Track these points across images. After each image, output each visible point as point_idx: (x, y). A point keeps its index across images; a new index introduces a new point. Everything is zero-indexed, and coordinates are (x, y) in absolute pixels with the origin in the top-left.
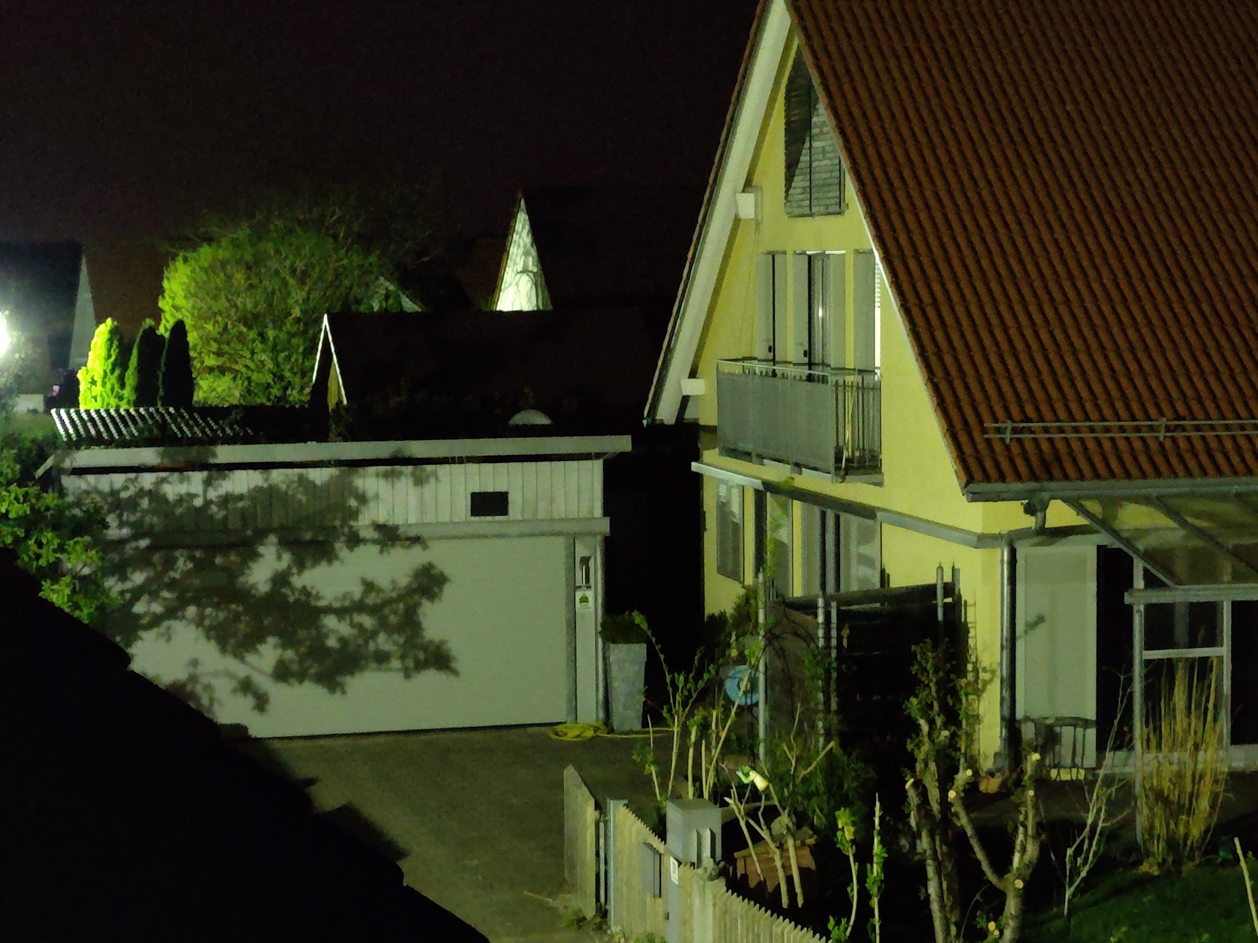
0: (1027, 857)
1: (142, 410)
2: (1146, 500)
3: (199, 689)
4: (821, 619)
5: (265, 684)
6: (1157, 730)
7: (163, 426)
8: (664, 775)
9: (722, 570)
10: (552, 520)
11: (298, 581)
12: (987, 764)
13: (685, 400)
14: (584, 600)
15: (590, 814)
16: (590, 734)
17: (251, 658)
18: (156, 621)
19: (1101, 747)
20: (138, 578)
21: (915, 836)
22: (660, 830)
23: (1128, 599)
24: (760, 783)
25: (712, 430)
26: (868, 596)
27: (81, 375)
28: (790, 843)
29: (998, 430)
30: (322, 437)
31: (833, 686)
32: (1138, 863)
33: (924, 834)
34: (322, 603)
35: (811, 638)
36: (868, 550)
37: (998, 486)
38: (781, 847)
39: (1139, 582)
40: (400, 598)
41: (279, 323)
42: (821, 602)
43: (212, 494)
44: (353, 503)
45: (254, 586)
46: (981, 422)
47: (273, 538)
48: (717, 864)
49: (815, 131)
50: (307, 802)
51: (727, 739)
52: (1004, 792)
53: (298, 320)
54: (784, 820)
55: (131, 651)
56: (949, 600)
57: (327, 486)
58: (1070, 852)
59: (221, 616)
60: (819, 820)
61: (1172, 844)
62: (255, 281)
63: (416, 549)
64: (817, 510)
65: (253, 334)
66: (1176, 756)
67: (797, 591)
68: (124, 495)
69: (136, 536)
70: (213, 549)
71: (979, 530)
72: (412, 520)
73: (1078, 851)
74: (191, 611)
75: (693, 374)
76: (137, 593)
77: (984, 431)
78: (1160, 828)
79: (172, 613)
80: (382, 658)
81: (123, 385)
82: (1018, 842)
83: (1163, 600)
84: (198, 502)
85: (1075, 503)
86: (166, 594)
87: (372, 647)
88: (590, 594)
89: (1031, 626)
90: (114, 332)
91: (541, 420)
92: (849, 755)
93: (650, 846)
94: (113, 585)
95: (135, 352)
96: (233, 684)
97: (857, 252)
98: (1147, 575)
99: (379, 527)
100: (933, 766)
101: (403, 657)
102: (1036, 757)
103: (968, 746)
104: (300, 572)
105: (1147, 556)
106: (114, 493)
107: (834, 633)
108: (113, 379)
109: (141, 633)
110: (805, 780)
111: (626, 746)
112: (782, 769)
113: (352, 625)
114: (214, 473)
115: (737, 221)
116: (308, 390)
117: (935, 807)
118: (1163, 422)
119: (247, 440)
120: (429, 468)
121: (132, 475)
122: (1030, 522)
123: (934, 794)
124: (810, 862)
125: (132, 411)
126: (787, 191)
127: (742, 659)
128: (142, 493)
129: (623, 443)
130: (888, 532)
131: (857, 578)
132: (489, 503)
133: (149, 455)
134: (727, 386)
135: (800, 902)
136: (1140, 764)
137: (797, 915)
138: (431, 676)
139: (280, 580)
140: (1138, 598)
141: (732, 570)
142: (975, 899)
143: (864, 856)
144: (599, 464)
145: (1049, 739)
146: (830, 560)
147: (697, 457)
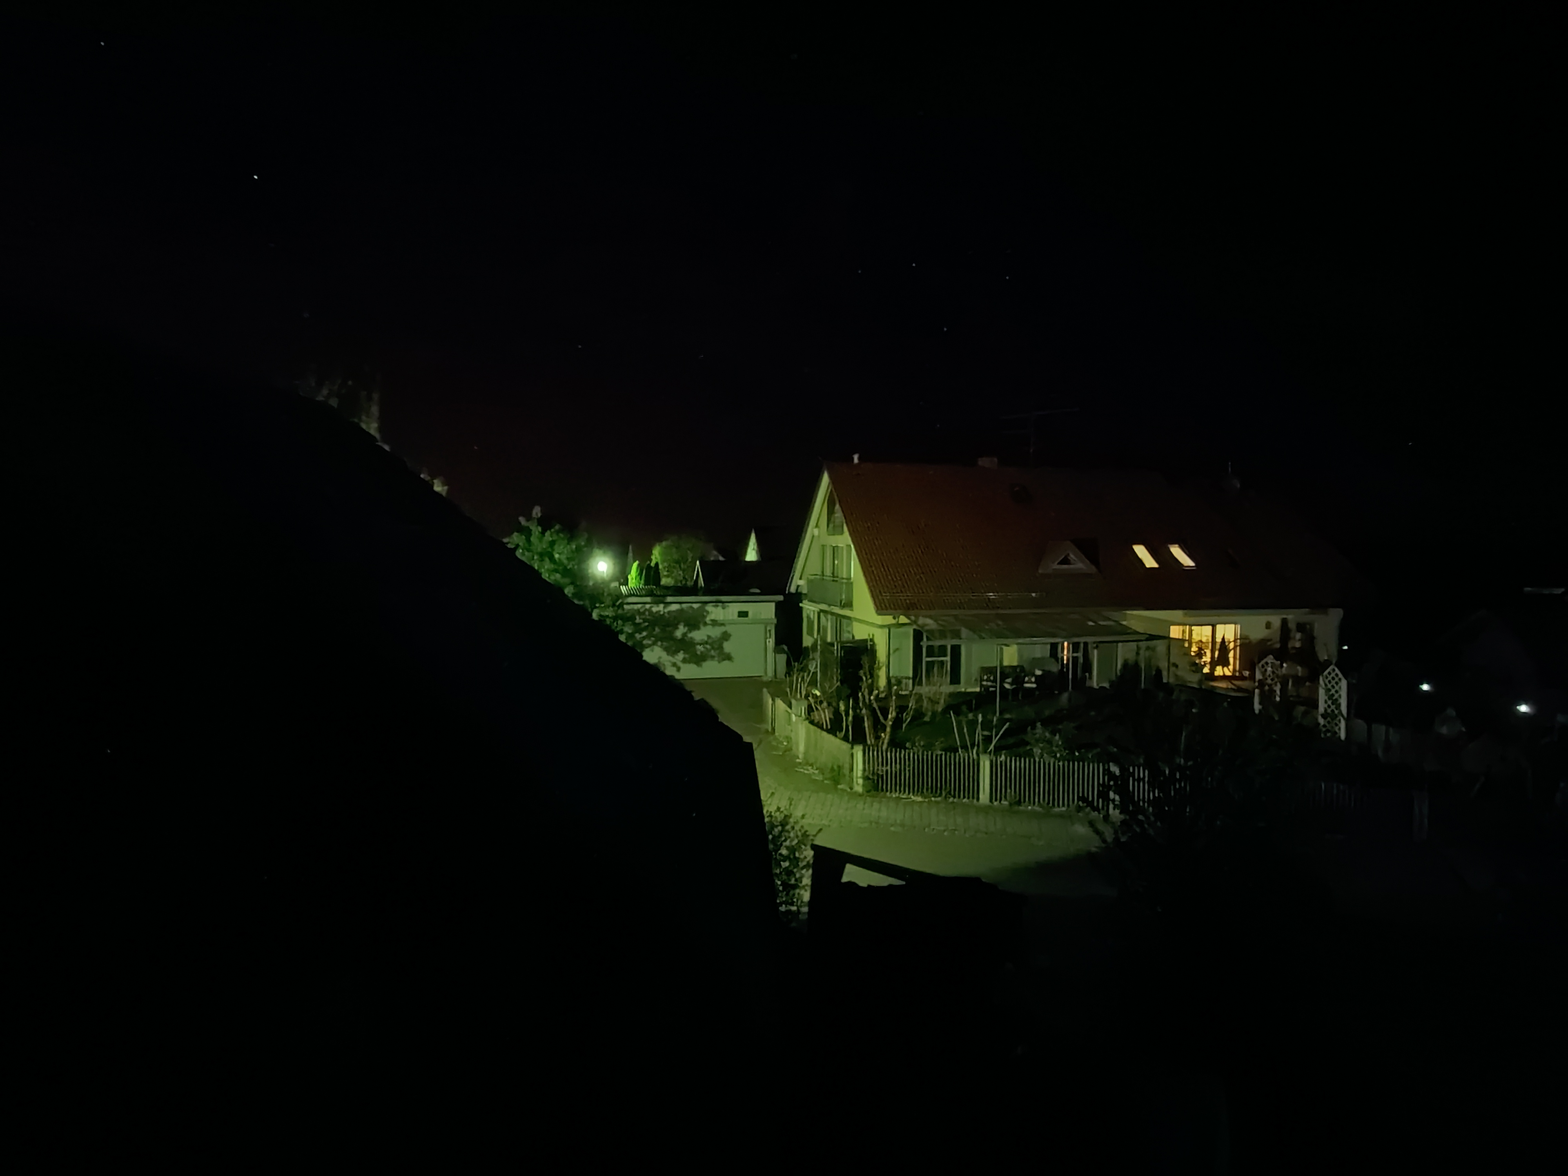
0: (893, 716)
2: (927, 616)
3: (661, 665)
4: (836, 648)
5: (680, 664)
6: (929, 680)
8: (791, 691)
9: (808, 634)
10: (761, 619)
11: (690, 635)
12: (882, 689)
13: (798, 586)
14: (769, 642)
15: (770, 701)
16: (770, 679)
17: (676, 657)
18: (649, 646)
19: (914, 685)
20: (644, 634)
21: (861, 710)
22: (790, 706)
23: (921, 643)
24: (818, 693)
25: (805, 594)
26: (849, 642)
28: (826, 711)
29: (886, 595)
30: (696, 595)
31: (839, 667)
32: (924, 718)
33: (864, 709)
34: (696, 642)
35: (833, 653)
36: (849, 629)
37: (886, 611)
38: (824, 712)
39: (925, 639)
40: (718, 640)
41: (684, 563)
42: (836, 643)
43: (666, 611)
44: (705, 614)
45: (677, 637)
46: (881, 593)
47: (682, 624)
48: (806, 716)
49: (835, 511)
50: (692, 697)
51: (809, 681)
52: (886, 698)
53: (690, 562)
54: (825, 705)
55: (643, 654)
56: (872, 643)
57: (698, 609)
59: (668, 644)
60: (834, 704)
61: (933, 712)
62: (678, 551)
63: (723, 627)
64: (834, 618)
65: (677, 566)
66: (934, 688)
67: (829, 640)
68: (641, 611)
69: (644, 622)
70: (665, 626)
71: (880, 624)
72: (722, 618)
73: (907, 714)
74: (659, 643)
75: (801, 579)
76: (644, 638)
77: (882, 595)
79: (654, 643)
80: (713, 657)
82: (890, 712)
83: (931, 644)
84: (662, 613)
85: (908, 617)
86: (652, 638)
87: (710, 654)
88: (771, 640)
89: (894, 651)
90: (639, 565)
91: (758, 591)
92: (843, 686)
93: (787, 711)
94: (638, 636)
96: (671, 664)
97: (847, 545)
98: (927, 637)
99: (712, 620)
100: (866, 690)
101: (718, 657)
102: (895, 687)
103: (877, 684)
104: (690, 632)
105: (927, 631)
106: (638, 610)
107: (839, 652)
109: (645, 649)
110: (831, 693)
111: (781, 683)
112: (824, 690)
113: (704, 647)
114: (666, 605)
115: (813, 536)
116: (693, 582)
117: (867, 701)
118: (932, 594)
119: (675, 596)
120: (727, 604)
121: (643, 605)
122: (894, 622)
123: (867, 697)
124: (832, 717)
126: (827, 528)
127: (813, 659)
128: (646, 610)
129: (781, 598)
130: (855, 624)
131: (846, 636)
132: (743, 614)
133: (648, 599)
134: (810, 582)
135: (829, 727)
136: (925, 690)
137: (828, 731)
138: (726, 662)
139: (685, 635)
140: (924, 643)
141: (811, 635)
142: (878, 727)
143: (847, 714)
144: (773, 605)
145: (899, 682)
146: (838, 631)
147: (801, 602)
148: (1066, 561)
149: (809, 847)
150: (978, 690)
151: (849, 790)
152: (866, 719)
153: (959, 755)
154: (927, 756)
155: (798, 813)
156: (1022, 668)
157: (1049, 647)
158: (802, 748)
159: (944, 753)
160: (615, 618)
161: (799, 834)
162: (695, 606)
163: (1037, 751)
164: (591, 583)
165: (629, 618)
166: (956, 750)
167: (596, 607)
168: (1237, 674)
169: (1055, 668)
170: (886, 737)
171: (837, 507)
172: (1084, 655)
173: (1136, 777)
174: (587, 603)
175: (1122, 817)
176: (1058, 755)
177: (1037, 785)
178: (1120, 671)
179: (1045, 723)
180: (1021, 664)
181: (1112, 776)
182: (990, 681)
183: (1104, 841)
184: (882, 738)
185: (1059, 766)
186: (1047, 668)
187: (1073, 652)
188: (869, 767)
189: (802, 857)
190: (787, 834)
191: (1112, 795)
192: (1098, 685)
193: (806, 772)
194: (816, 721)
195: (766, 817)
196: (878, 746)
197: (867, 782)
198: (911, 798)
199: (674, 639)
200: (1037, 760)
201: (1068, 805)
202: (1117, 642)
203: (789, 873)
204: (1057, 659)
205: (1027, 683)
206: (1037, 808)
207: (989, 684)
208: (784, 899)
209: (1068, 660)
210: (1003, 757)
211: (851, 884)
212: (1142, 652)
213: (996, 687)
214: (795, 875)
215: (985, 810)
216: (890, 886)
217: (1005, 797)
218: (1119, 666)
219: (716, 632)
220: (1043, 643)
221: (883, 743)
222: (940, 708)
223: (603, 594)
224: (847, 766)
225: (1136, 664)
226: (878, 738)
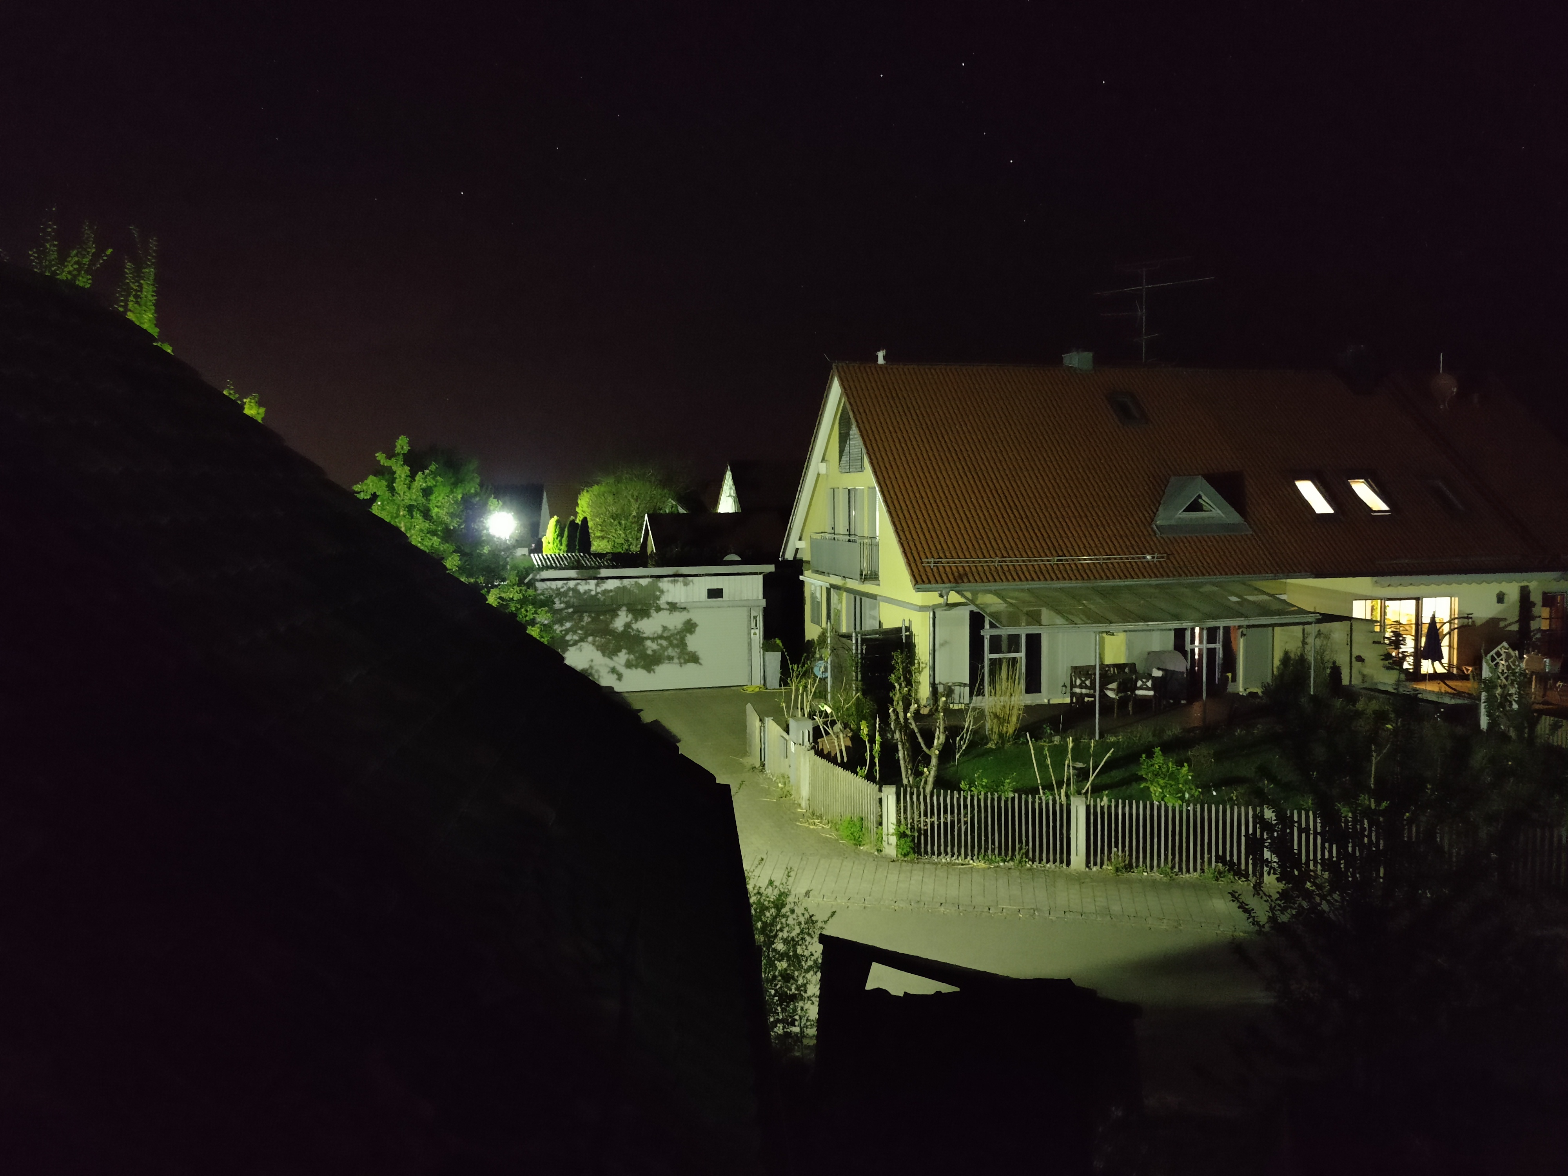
0: (940, 741)
1: (569, 554)
2: (990, 592)
3: (593, 672)
4: (854, 641)
5: (622, 669)
6: (994, 688)
7: (578, 561)
8: (788, 707)
9: (813, 621)
10: (741, 600)
12: (923, 702)
13: (797, 549)
14: (755, 634)
15: (758, 723)
16: (757, 690)
17: (615, 658)
18: (575, 643)
19: (971, 695)
20: (568, 625)
21: (893, 732)
22: (787, 730)
23: (982, 633)
24: (829, 710)
25: (808, 562)
26: (875, 632)
27: (543, 540)
28: (841, 735)
29: (928, 563)
30: (645, 565)
31: (859, 670)
32: (987, 743)
33: (897, 731)
34: (644, 635)
35: (850, 649)
36: (873, 613)
37: (928, 586)
38: (838, 737)
39: (987, 626)
40: (678, 633)
41: (627, 519)
42: (854, 635)
43: (599, 590)
44: (658, 593)
45: (617, 628)
46: (921, 559)
47: (624, 608)
48: (811, 744)
49: (851, 437)
50: (639, 718)
51: (815, 692)
52: (931, 714)
53: (635, 517)
54: (838, 726)
55: (564, 655)
56: (907, 633)
57: (647, 586)
58: (958, 739)
59: (603, 640)
60: (853, 726)
61: (1001, 736)
62: (616, 500)
63: (685, 613)
64: (852, 596)
65: (616, 523)
66: (1002, 698)
67: (844, 630)
68: (562, 590)
69: (566, 608)
70: (598, 614)
71: (920, 605)
72: (682, 601)
73: (961, 739)
74: (590, 639)
75: (800, 539)
76: (567, 631)
77: (922, 563)
78: (996, 730)
79: (582, 640)
80: (670, 659)
81: (561, 545)
82: (936, 735)
83: (996, 634)
84: (593, 593)
85: (961, 594)
86: (580, 632)
87: (666, 654)
88: (757, 631)
89: (942, 645)
90: (558, 522)
91: (737, 558)
92: (866, 698)
93: (782, 737)
94: (557, 628)
95: (566, 530)
96: (608, 669)
97: (869, 488)
98: (991, 623)
99: (668, 603)
100: (901, 703)
101: (679, 658)
102: (944, 699)
103: (916, 695)
104: (636, 622)
105: (991, 615)
106: (558, 589)
107: (859, 647)
108: (557, 541)
109: (569, 648)
110: (847, 709)
111: (774, 695)
112: (838, 705)
113: (658, 645)
114: (600, 581)
115: (819, 474)
116: (639, 546)
117: (902, 720)
118: (997, 559)
119: (613, 567)
120: (690, 578)
121: (565, 582)
122: (941, 601)
123: (901, 715)
124: (850, 744)
125: (565, 555)
126: (840, 460)
127: (821, 658)
128: (569, 589)
129: (771, 568)
130: (883, 605)
131: (870, 625)
132: (714, 594)
133: (572, 573)
134: (814, 544)
135: (845, 760)
136: (987, 702)
137: (844, 766)
138: (691, 666)
139: (628, 626)
140: (987, 633)
141: (816, 621)
142: (918, 758)
143: (872, 741)
144: (761, 577)
145: (949, 692)
146: (858, 616)
147: (802, 574)
148: (1195, 506)
149: (816, 939)
150: (1068, 700)
151: (876, 853)
152: (900, 747)
153: (1040, 799)
154: (993, 800)
155: (798, 889)
156: (1132, 666)
157: (1172, 633)
158: (805, 792)
159: (1016, 795)
160: (524, 602)
161: (802, 919)
162: (644, 582)
163: (1155, 790)
164: (486, 550)
165: (546, 603)
166: (1034, 791)
167: (494, 587)
168: (1455, 671)
169: (1180, 665)
170: (930, 773)
171: (854, 431)
172: (1223, 646)
173: (1303, 826)
174: (481, 580)
175: (1281, 886)
176: (1187, 796)
177: (1156, 840)
178: (1278, 668)
179: (1168, 748)
180: (1130, 662)
181: (1266, 826)
182: (1086, 687)
183: (1255, 923)
184: (925, 775)
185: (1188, 811)
186: (1171, 667)
187: (1208, 642)
188: (906, 818)
189: (807, 953)
190: (784, 920)
191: (1267, 854)
192: (1245, 690)
193: (811, 827)
194: (825, 752)
195: (752, 895)
196: (918, 788)
197: (903, 841)
198: (969, 864)
199: (612, 632)
200: (1156, 803)
201: (1203, 870)
202: (1273, 626)
203: (787, 978)
204: (1184, 653)
205: (1141, 688)
206: (1156, 875)
207: (1084, 691)
208: (781, 1017)
209: (1200, 655)
210: (1105, 799)
211: (880, 993)
212: (1310, 640)
213: (1093, 696)
214: (797, 981)
215: (1079, 879)
216: (938, 993)
217: (1109, 859)
218: (1277, 663)
219: (675, 621)
220: (1162, 630)
221: (926, 782)
222: (1010, 728)
223: (504, 567)
224: (873, 818)
225: (1302, 660)
226: (918, 774)
